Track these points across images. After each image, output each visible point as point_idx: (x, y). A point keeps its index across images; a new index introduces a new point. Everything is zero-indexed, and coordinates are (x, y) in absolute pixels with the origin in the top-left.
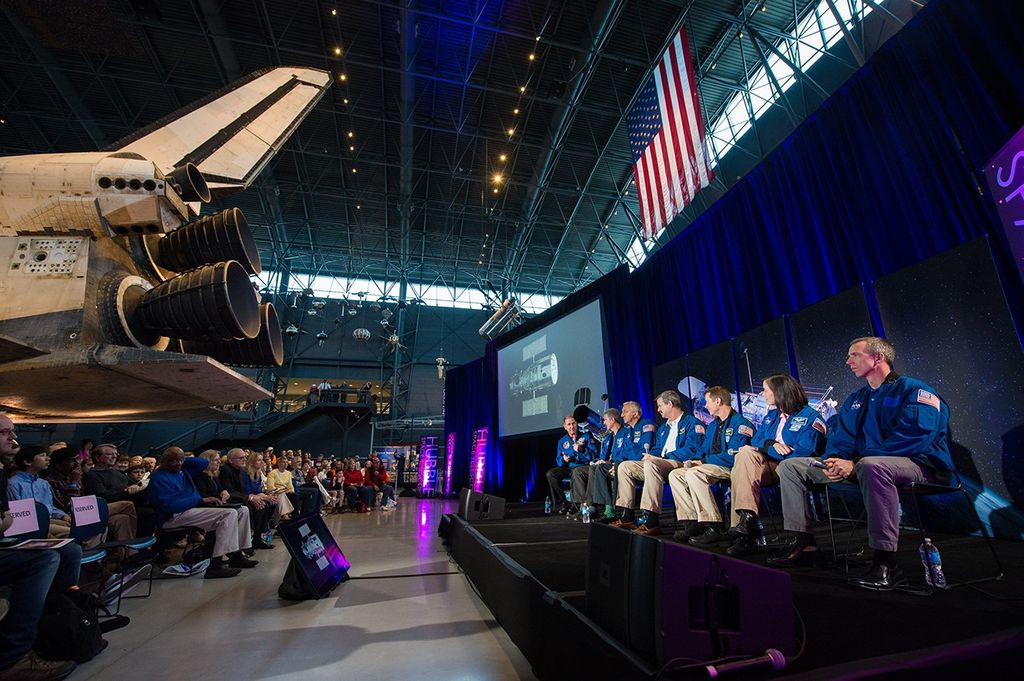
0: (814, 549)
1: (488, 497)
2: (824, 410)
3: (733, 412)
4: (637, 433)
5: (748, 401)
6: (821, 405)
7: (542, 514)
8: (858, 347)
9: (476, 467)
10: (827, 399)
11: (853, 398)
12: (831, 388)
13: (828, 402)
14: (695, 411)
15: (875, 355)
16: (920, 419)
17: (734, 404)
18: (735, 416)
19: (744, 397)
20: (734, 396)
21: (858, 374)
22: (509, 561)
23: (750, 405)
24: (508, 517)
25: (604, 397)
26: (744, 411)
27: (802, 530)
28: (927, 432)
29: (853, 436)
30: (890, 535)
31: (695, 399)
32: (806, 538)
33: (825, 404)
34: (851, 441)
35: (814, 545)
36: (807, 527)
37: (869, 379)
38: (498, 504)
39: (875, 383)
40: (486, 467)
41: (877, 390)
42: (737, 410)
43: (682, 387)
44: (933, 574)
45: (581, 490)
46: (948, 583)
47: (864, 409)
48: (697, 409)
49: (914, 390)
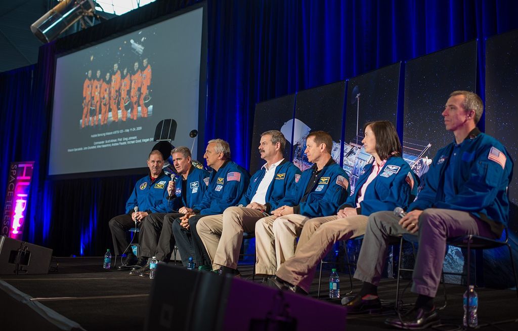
0: (373, 297)
1: (29, 246)
2: (419, 167)
3: (331, 162)
4: (220, 180)
5: (351, 152)
6: (417, 163)
7: (100, 269)
8: (455, 101)
9: (11, 213)
10: (424, 156)
11: (440, 153)
12: (429, 145)
13: (424, 160)
14: (295, 160)
15: (467, 111)
16: (488, 177)
17: (336, 155)
18: (334, 168)
19: (348, 148)
20: (337, 146)
21: (448, 127)
22: (52, 314)
23: (353, 157)
24: (54, 271)
25: (193, 133)
26: (345, 163)
27: (369, 280)
28: (491, 188)
29: (435, 190)
30: (429, 281)
31: (297, 145)
32: (370, 288)
33: (421, 162)
34: (433, 195)
35: (376, 294)
36: (374, 279)
37: (456, 133)
38: (42, 255)
39: (460, 137)
40: (26, 213)
41: (459, 146)
42: (338, 161)
43: (286, 130)
44: (469, 315)
45: (152, 241)
46: (479, 323)
47: (447, 163)
48: (298, 157)
49: (488, 147)
